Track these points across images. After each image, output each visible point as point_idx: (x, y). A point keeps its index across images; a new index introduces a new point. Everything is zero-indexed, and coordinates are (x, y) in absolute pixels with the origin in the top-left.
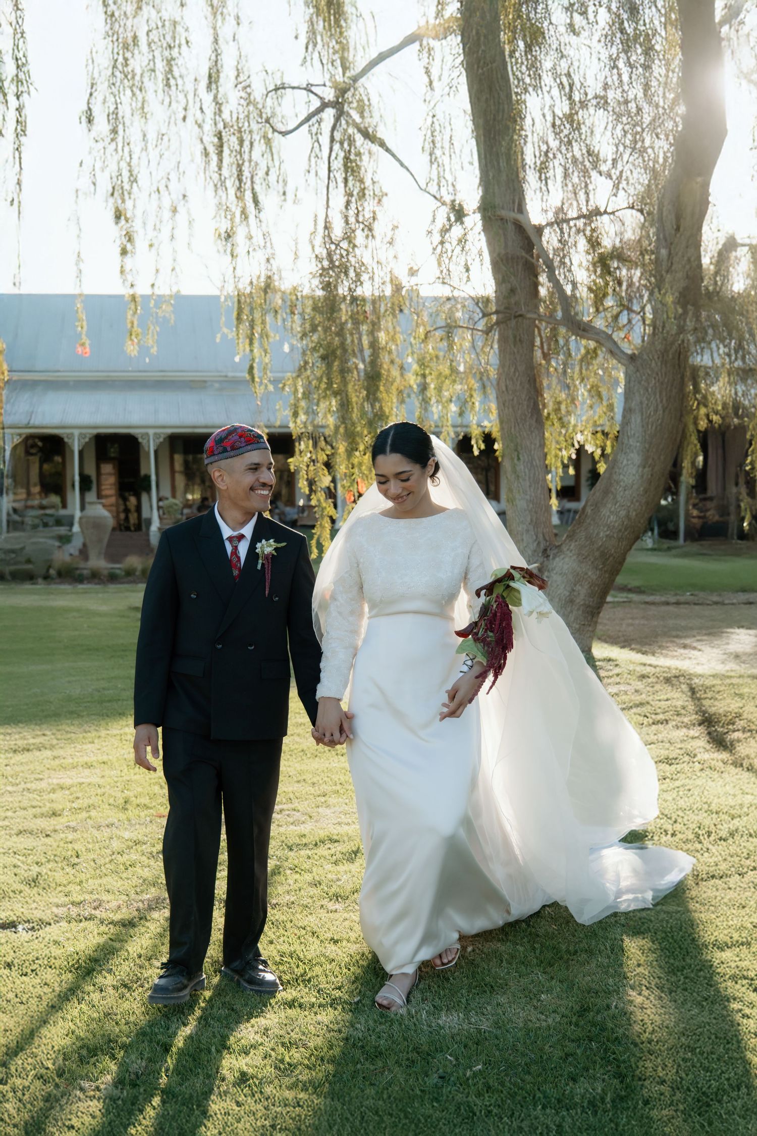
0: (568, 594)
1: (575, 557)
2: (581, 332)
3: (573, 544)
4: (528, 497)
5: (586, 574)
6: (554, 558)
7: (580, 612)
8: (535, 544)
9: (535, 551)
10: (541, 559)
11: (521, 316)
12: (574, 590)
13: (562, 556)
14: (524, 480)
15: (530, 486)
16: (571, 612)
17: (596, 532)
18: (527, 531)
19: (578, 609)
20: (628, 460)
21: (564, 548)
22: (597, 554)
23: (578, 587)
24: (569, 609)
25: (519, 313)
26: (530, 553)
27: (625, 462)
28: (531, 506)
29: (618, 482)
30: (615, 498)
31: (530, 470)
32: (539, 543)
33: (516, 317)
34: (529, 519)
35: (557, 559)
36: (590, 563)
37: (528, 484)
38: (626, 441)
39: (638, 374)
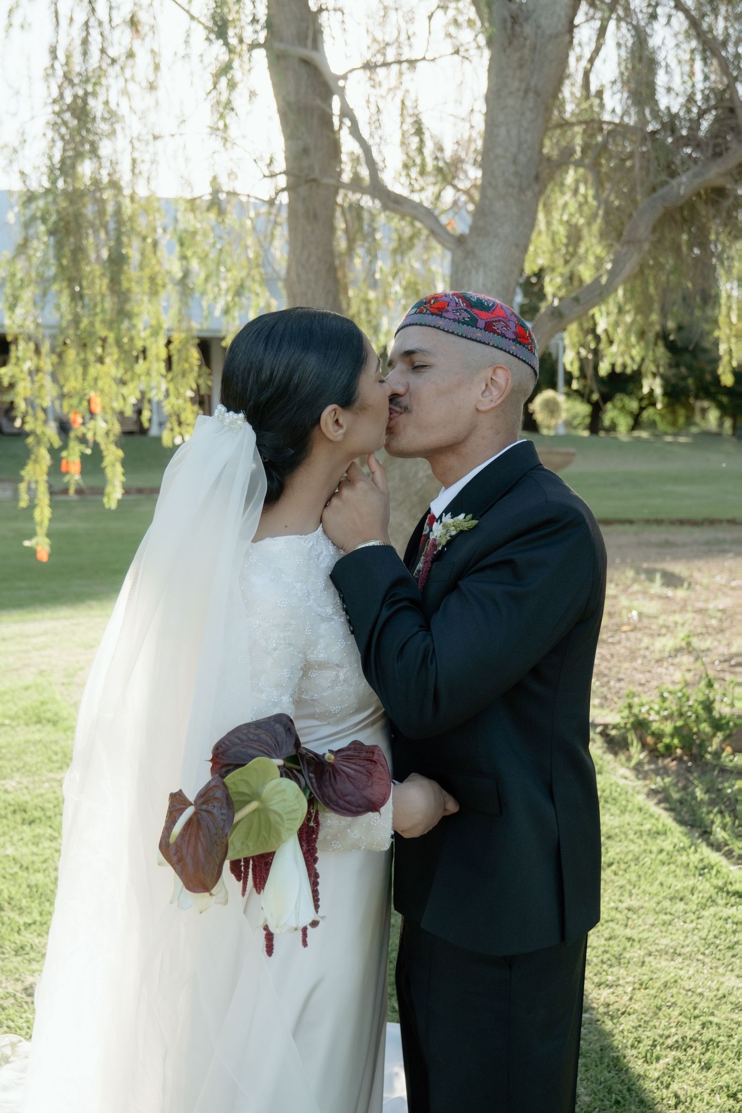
2: (391, 205)
11: (314, 180)
22: (415, 499)
25: (312, 176)
33: (307, 181)
39: (468, 262)
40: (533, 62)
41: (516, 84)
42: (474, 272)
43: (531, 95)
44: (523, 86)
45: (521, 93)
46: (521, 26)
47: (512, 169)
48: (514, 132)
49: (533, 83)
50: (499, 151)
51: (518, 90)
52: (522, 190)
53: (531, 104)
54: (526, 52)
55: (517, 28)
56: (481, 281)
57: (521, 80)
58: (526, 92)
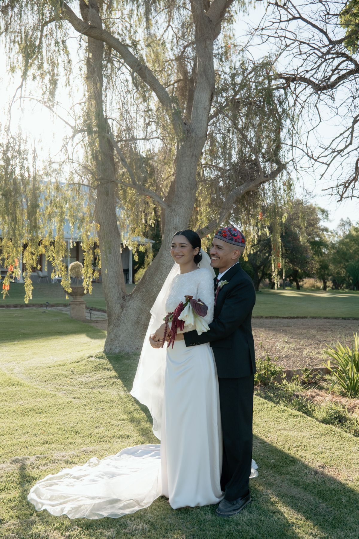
0: (136, 319)
1: (140, 301)
3: (139, 294)
4: (114, 270)
5: (146, 309)
6: (129, 301)
7: (142, 328)
8: (118, 294)
9: (118, 297)
10: (122, 302)
12: (139, 317)
13: (133, 300)
14: (112, 262)
15: (115, 265)
16: (138, 328)
17: (152, 288)
18: (114, 287)
19: (141, 327)
20: (168, 254)
21: (134, 296)
23: (141, 316)
24: (136, 327)
25: (113, 180)
26: (116, 298)
27: (167, 255)
28: (116, 274)
29: (163, 265)
30: (161, 272)
31: (114, 257)
32: (120, 293)
34: (115, 281)
35: (130, 301)
36: (148, 304)
37: (114, 264)
38: (167, 245)
39: (172, 213)
40: (194, 146)
41: (189, 153)
42: (175, 217)
43: (194, 157)
44: (191, 154)
45: (191, 156)
46: (191, 134)
47: (188, 182)
48: (188, 169)
49: (195, 153)
50: (183, 175)
51: (190, 155)
52: (191, 189)
53: (194, 160)
54: (193, 142)
55: (189, 134)
56: (177, 220)
57: (191, 152)
58: (192, 156)
